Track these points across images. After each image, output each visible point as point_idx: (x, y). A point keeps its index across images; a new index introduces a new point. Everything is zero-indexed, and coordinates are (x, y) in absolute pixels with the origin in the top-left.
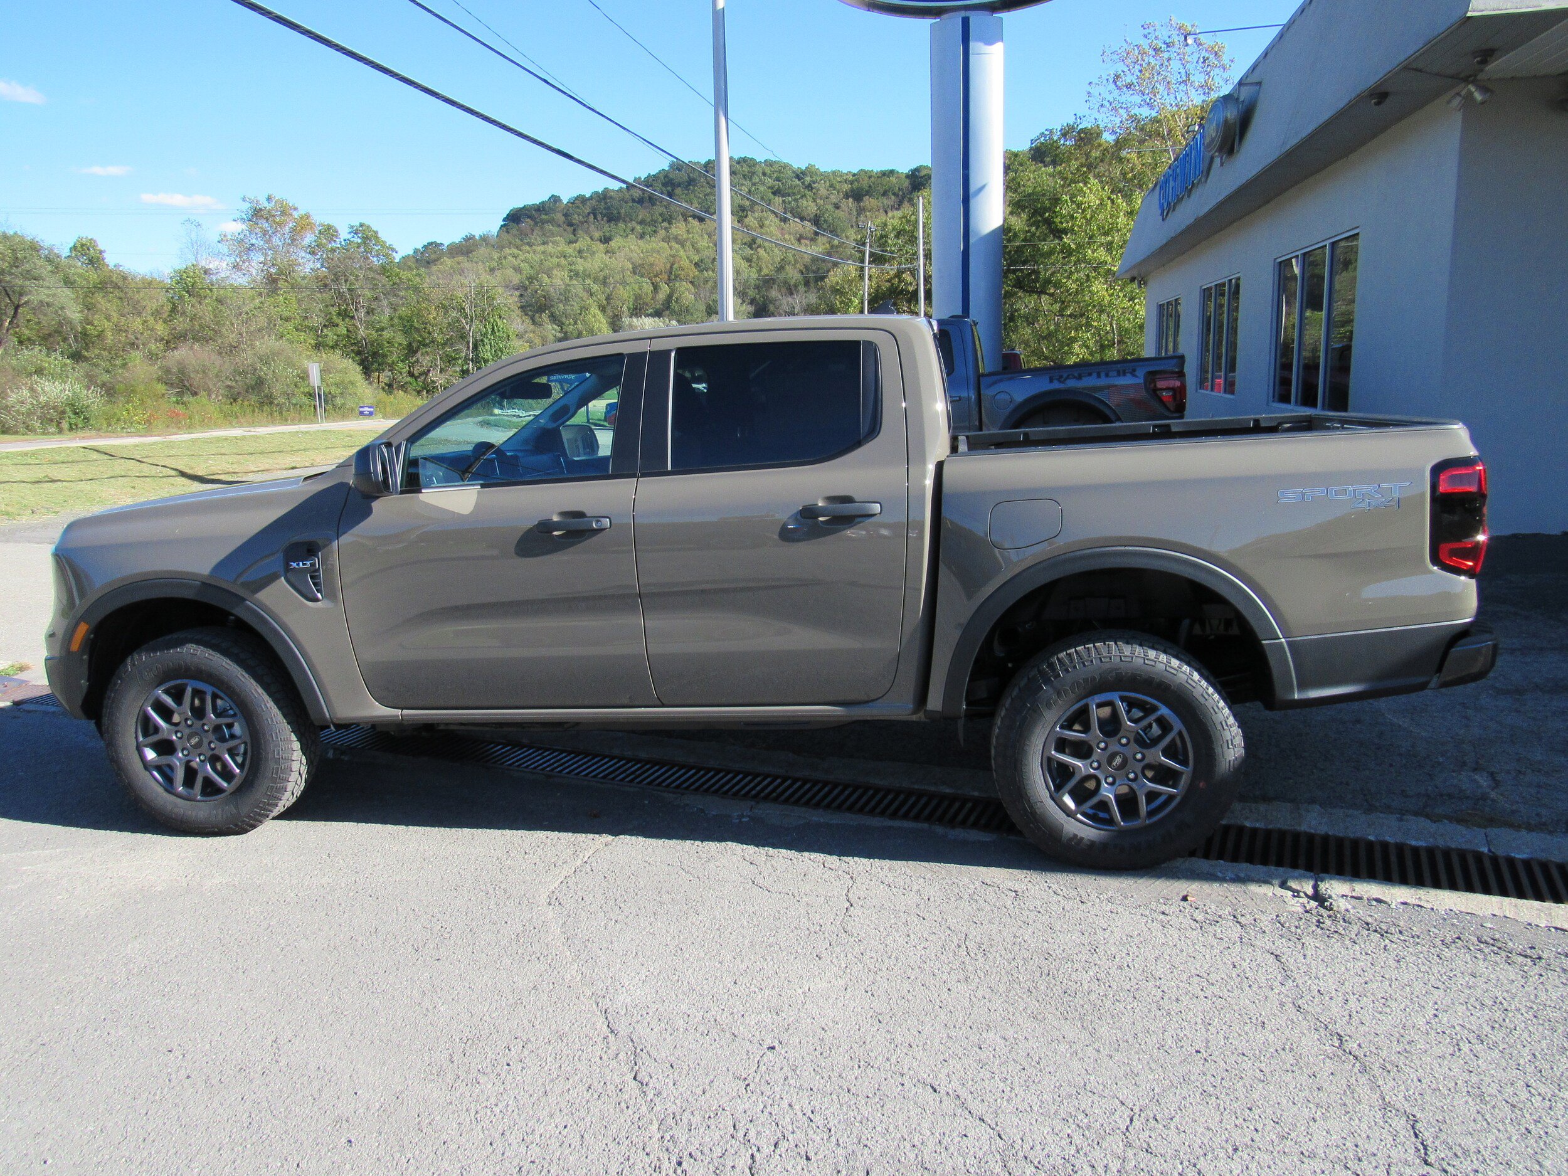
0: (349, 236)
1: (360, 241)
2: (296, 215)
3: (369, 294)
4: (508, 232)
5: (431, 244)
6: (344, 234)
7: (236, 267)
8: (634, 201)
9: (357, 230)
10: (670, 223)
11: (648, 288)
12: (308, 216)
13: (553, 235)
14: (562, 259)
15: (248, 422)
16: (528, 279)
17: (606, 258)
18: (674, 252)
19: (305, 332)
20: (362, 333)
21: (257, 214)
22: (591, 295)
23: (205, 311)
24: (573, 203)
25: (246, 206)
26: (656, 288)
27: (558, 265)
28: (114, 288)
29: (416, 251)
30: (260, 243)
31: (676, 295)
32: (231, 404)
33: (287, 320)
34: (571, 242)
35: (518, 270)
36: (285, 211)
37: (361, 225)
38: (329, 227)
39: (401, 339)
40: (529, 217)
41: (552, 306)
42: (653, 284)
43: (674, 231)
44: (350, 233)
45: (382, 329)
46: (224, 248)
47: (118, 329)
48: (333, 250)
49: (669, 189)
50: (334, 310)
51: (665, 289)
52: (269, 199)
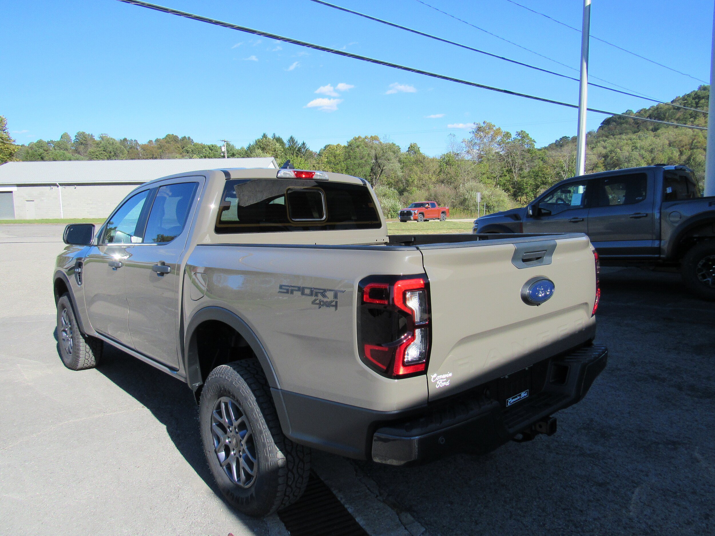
0: (516, 137)
1: (520, 138)
2: (494, 128)
3: (521, 162)
4: (602, 130)
5: (564, 137)
6: (514, 135)
7: (468, 152)
8: (674, 109)
9: (519, 133)
10: (695, 118)
11: (676, 154)
12: (499, 129)
13: (626, 129)
14: (629, 141)
15: (457, 217)
16: (609, 151)
17: (654, 139)
18: (695, 133)
19: (491, 179)
20: (516, 179)
21: (479, 129)
22: (643, 158)
23: (452, 171)
24: (639, 113)
25: (475, 126)
26: (681, 153)
27: (627, 144)
28: (420, 162)
29: (557, 141)
30: (478, 142)
31: (693, 157)
32: (452, 209)
33: (484, 174)
34: (635, 132)
35: (605, 148)
36: (490, 127)
37: (522, 131)
38: (508, 133)
39: (531, 181)
40: (615, 121)
41: (621, 164)
42: (680, 151)
43: (697, 122)
44: (516, 135)
45: (524, 177)
46: (463, 145)
47: (420, 179)
48: (508, 143)
49: (697, 100)
50: (505, 169)
51: (687, 153)
52: (484, 123)
